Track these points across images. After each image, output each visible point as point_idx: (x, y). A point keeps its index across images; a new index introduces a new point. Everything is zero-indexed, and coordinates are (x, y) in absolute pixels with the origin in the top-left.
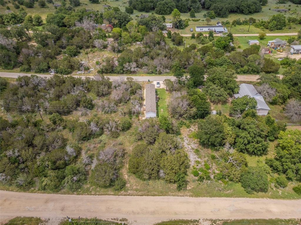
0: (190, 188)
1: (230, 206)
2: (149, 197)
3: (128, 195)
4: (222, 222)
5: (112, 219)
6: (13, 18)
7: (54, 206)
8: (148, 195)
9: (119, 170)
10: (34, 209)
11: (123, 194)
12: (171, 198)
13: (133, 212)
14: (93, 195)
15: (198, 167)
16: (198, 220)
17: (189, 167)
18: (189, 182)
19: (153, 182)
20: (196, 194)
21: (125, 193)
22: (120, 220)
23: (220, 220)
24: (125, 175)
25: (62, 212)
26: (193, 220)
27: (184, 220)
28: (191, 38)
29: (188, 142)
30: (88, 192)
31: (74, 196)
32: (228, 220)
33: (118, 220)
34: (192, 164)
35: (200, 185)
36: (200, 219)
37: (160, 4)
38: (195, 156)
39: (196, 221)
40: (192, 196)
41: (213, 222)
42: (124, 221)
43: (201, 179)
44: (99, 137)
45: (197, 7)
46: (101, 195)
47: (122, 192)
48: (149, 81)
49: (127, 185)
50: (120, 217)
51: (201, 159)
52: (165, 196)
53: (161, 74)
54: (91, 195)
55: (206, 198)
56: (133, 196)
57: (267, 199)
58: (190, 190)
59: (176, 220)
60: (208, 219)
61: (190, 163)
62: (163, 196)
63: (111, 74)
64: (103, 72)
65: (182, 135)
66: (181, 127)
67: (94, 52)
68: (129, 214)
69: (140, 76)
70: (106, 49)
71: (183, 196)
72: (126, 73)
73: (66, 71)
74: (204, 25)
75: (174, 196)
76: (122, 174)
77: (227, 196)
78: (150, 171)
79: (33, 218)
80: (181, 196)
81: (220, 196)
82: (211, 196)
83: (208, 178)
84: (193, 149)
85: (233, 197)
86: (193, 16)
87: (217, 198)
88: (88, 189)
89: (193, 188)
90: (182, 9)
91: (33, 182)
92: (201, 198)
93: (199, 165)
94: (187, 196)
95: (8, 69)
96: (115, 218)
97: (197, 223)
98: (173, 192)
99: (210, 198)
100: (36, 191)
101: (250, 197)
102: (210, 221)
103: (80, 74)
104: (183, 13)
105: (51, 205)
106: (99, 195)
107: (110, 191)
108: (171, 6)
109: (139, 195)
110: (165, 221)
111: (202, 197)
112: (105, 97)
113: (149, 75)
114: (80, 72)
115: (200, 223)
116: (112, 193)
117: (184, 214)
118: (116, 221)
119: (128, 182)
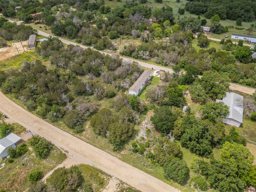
0: (123, 153)
1: (142, 179)
2: (91, 145)
3: (80, 139)
4: (128, 186)
5: (60, 148)
6: (93, 6)
7: (37, 125)
8: (91, 144)
9: (86, 121)
10: (27, 122)
11: (77, 137)
12: (105, 153)
13: (75, 149)
14: (61, 129)
15: (140, 142)
16: (112, 176)
17: (134, 139)
18: (125, 149)
19: (101, 138)
20: (124, 159)
21: (79, 137)
22: (64, 151)
23: (127, 184)
24: (87, 125)
25: (38, 130)
26: (108, 174)
27: (103, 171)
28: (219, 43)
29: (147, 122)
30: (59, 126)
31: (51, 125)
32: (134, 188)
33: (63, 150)
34: (138, 138)
35: (132, 155)
36: (113, 176)
37: (210, 9)
38: (145, 134)
39: (110, 176)
40: (120, 159)
41: (121, 183)
42: (66, 152)
43: (136, 151)
44: (89, 96)
45: (248, 16)
46: (64, 131)
47: (78, 135)
48: (153, 69)
49: (83, 132)
50: (66, 149)
51: (147, 138)
52: (102, 150)
53: (167, 66)
54: (60, 128)
55: (129, 165)
56: (82, 141)
57: (179, 191)
58: (122, 154)
59: (97, 168)
60: (119, 179)
61: (137, 137)
62: (101, 149)
63: (128, 57)
64: (124, 54)
65: (147, 116)
66: (150, 110)
67: (129, 39)
68: (72, 150)
69: (149, 63)
70: (139, 39)
71: (114, 156)
72: (140, 59)
73: (99, 48)
74: (244, 34)
75: (108, 153)
76: (86, 124)
77: (147, 172)
78: (101, 129)
79: (23, 127)
80: (112, 155)
81: (141, 169)
82: (133, 166)
83: (142, 153)
84: (147, 128)
85: (150, 175)
86: (239, 24)
87: (138, 169)
88: (60, 125)
89: (126, 154)
90: (232, 17)
91: (36, 108)
92: (125, 163)
93: (143, 141)
94: (117, 157)
95: (70, 39)
96: (62, 148)
97: (109, 177)
98: (109, 150)
99: (132, 167)
100: (35, 114)
101: (165, 182)
102: (120, 181)
103: (108, 52)
104: (231, 20)
105: (36, 124)
106: (63, 130)
107: (71, 131)
108: (220, 12)
109: (86, 142)
110: (90, 165)
111: (127, 163)
112: (112, 71)
113: (156, 64)
114: (109, 50)
115: (112, 178)
116: (71, 133)
117: (105, 168)
118: (62, 150)
119: (86, 131)
